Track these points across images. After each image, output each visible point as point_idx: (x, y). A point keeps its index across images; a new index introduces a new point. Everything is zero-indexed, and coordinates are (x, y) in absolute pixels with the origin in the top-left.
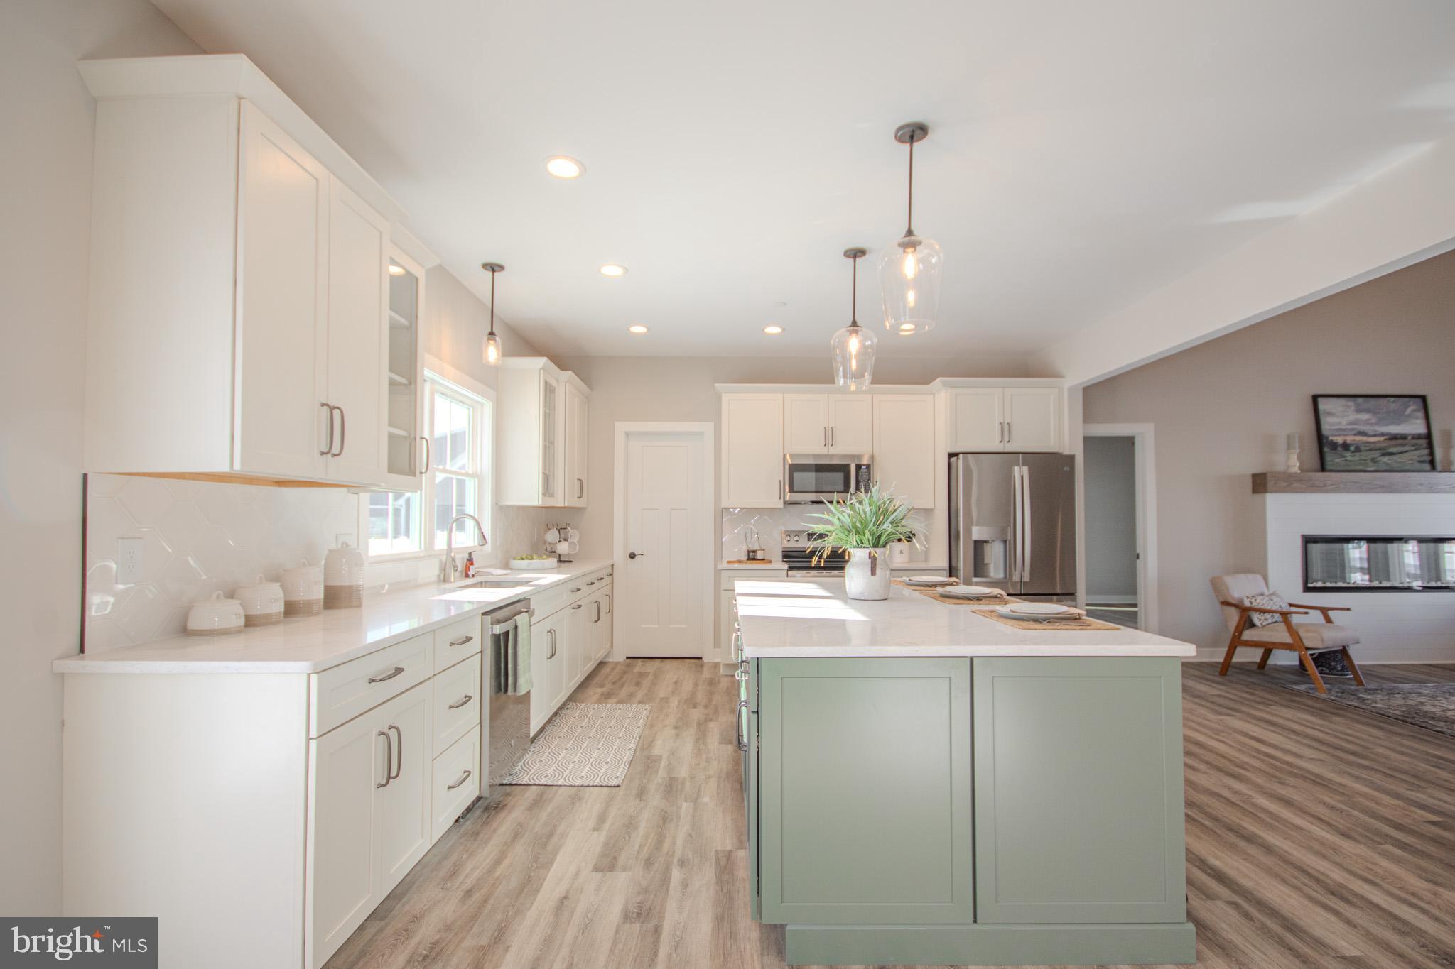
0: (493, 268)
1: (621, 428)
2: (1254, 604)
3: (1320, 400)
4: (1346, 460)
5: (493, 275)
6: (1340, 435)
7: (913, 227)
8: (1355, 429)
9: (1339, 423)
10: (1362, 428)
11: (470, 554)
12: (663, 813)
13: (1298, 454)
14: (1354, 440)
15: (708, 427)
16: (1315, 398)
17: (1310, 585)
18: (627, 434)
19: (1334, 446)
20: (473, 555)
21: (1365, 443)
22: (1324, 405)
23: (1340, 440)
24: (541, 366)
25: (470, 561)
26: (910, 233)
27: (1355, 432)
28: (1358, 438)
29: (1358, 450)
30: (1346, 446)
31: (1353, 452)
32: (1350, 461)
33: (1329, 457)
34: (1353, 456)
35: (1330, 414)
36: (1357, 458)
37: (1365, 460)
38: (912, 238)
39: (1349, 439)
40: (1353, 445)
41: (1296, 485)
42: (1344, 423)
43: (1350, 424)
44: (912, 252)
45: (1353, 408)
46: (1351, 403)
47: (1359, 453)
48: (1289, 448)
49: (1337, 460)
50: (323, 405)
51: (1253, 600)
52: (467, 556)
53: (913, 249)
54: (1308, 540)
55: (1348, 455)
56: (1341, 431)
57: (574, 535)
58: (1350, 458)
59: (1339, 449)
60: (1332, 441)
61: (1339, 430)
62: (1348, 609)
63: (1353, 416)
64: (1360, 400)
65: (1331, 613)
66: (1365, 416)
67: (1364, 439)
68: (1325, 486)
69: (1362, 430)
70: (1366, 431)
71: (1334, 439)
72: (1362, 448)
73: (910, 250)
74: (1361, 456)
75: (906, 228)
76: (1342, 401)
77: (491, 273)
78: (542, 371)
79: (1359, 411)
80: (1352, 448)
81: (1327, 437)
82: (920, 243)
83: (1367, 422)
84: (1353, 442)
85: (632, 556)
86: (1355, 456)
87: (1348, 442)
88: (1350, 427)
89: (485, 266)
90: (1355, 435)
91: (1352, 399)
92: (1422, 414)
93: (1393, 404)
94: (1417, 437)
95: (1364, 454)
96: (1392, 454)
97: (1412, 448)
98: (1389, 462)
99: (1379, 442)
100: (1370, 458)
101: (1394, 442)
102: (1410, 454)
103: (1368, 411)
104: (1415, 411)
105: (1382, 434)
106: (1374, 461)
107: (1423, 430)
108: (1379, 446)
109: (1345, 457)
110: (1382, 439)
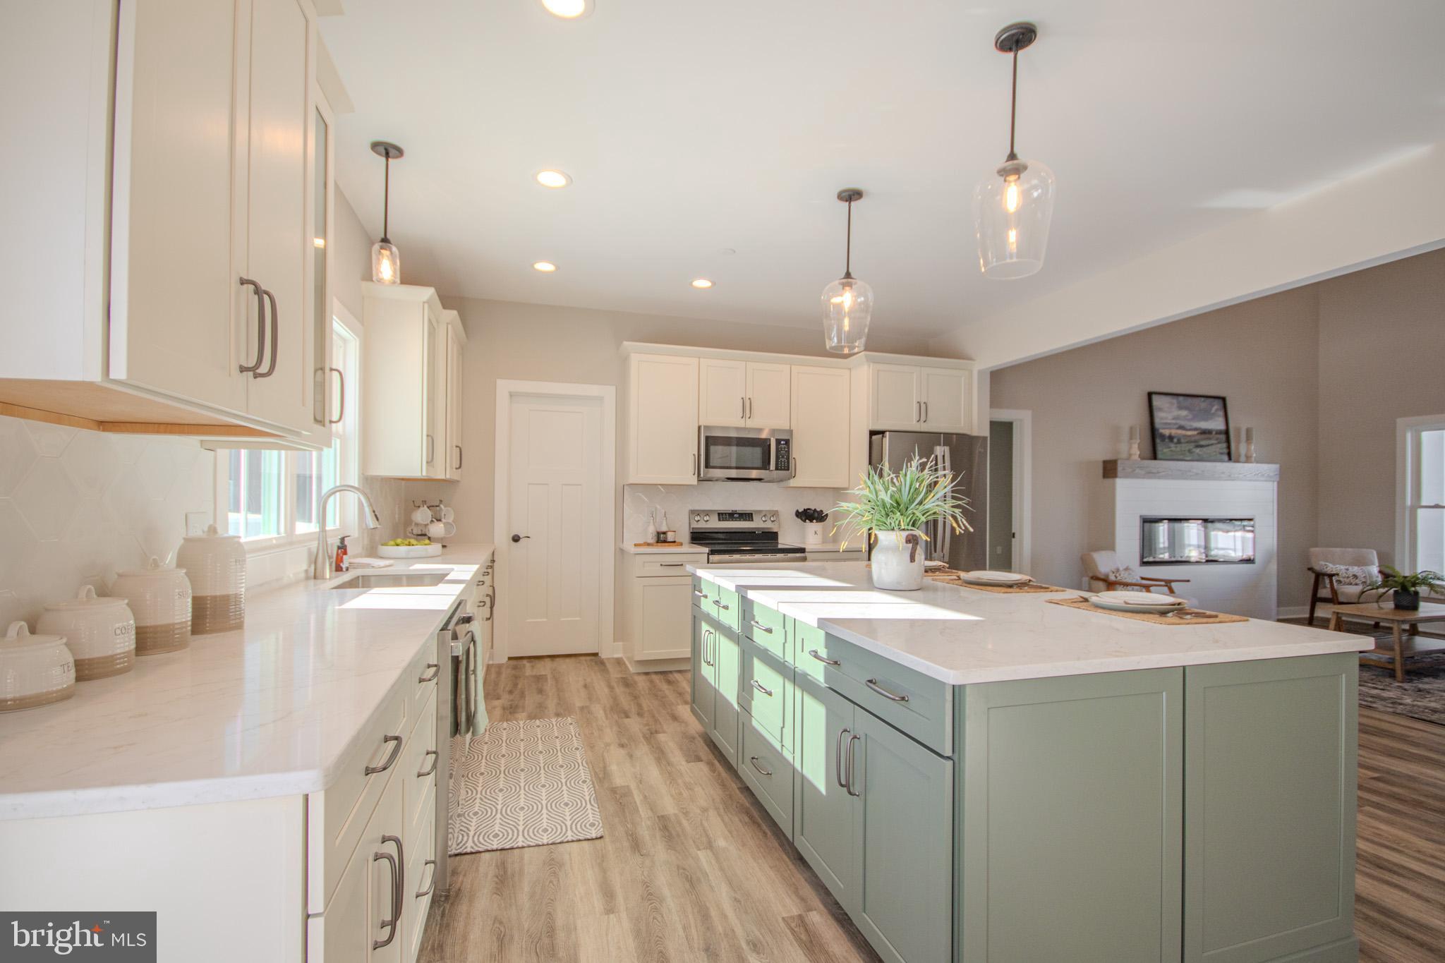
0: (388, 151)
1: (504, 387)
2: (1119, 578)
3: (1155, 398)
4: (1171, 451)
5: (387, 160)
6: (1167, 428)
7: (1016, 150)
8: (1177, 424)
9: (1166, 418)
10: (1182, 423)
11: (343, 540)
12: (681, 871)
13: (1139, 444)
14: (1177, 433)
15: (609, 392)
16: (1150, 395)
17: (1145, 560)
18: (511, 395)
19: (1163, 437)
20: (347, 541)
21: (1184, 436)
22: (1157, 401)
23: (1166, 432)
24: (425, 299)
25: (343, 548)
26: (1012, 156)
27: (1177, 426)
28: (1180, 432)
29: (1179, 442)
30: (1171, 438)
31: (1176, 443)
32: (1174, 451)
33: (1160, 448)
34: (1176, 447)
35: (1159, 409)
36: (1178, 449)
37: (1184, 450)
38: (1015, 162)
39: (1174, 432)
40: (1176, 437)
41: (1137, 471)
42: (1170, 417)
44: (1015, 181)
45: (1175, 405)
46: (1174, 401)
47: (1180, 445)
48: (1131, 438)
49: (1165, 450)
50: (243, 282)
51: (1118, 575)
52: (338, 543)
53: (1017, 176)
54: (1143, 521)
55: (1173, 446)
56: (1168, 425)
57: (449, 514)
58: (1173, 449)
59: (1167, 440)
60: (1161, 433)
61: (1166, 424)
62: (1188, 581)
63: (1177, 413)
64: (1181, 398)
65: (1173, 585)
66: (1184, 413)
67: (1183, 432)
68: (1158, 473)
69: (1182, 425)
70: (1185, 426)
71: (1163, 431)
72: (1182, 440)
73: (1012, 178)
74: (1181, 447)
75: (1008, 151)
76: (1168, 399)
77: (384, 159)
78: (426, 306)
79: (1180, 408)
80: (1175, 440)
81: (1158, 430)
82: (1025, 168)
83: (1185, 418)
84: (1176, 435)
85: (516, 539)
87: (1173, 434)
88: (1174, 421)
89: (375, 146)
90: (1177, 428)
91: (1176, 397)
92: (1221, 413)
93: (1203, 404)
94: (1219, 432)
95: (1183, 445)
96: (1202, 446)
97: (1215, 442)
98: (1200, 453)
99: (1193, 436)
100: (1187, 449)
101: (1203, 436)
102: (1214, 447)
103: (1186, 408)
104: (1217, 410)
105: (1195, 429)
106: (1190, 451)
107: (1222, 427)
108: (1193, 439)
109: (1170, 448)
110: (1195, 433)
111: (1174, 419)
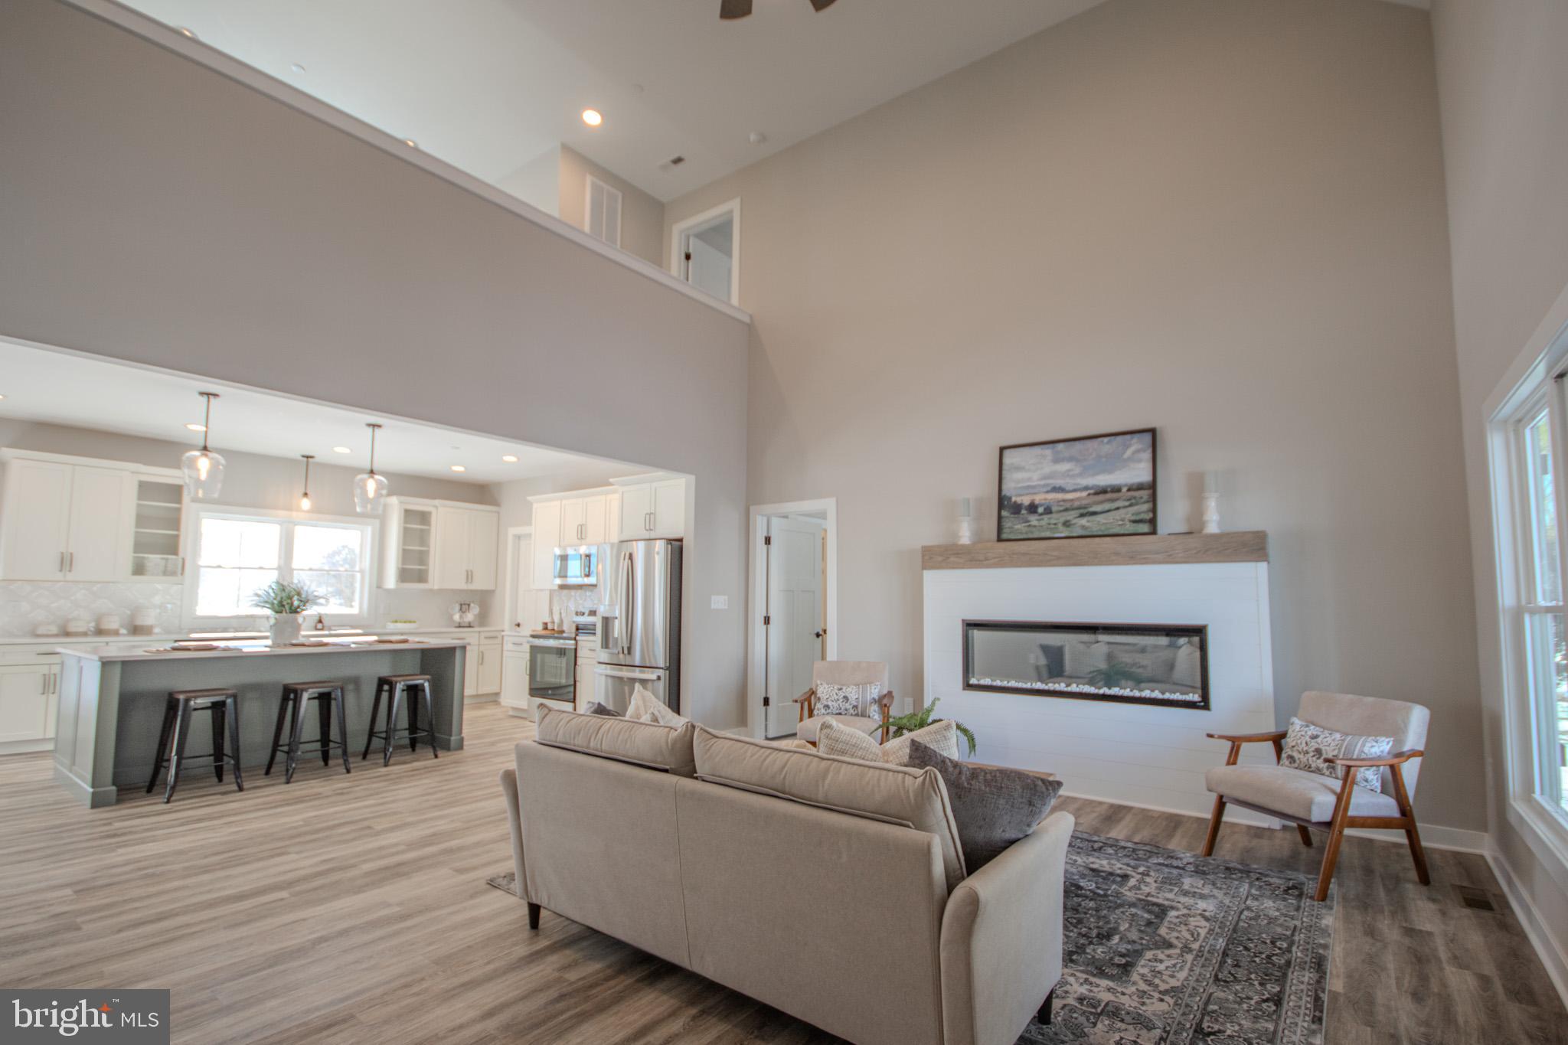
3: (1008, 453)
4: (1029, 526)
6: (1027, 494)
8: (1048, 485)
9: (1030, 479)
10: (1059, 482)
14: (1045, 499)
16: (1000, 451)
17: (973, 681)
19: (1017, 509)
21: (1059, 501)
22: (1012, 458)
23: (1026, 501)
27: (1049, 488)
28: (1051, 496)
29: (1048, 511)
30: (1033, 508)
31: (1041, 514)
32: (1035, 526)
33: (1010, 523)
34: (1038, 520)
35: (1018, 469)
36: (1043, 523)
37: (1055, 524)
39: (1038, 499)
40: (1041, 505)
41: (953, 559)
42: (1033, 478)
43: (1044, 478)
45: (1050, 458)
46: (1047, 451)
47: (1049, 516)
48: (962, 515)
49: (1018, 527)
54: (971, 625)
55: (1034, 519)
56: (1031, 489)
58: (1035, 523)
59: (1023, 512)
60: (1015, 502)
61: (1029, 487)
63: (1048, 468)
64: (1061, 446)
66: (1064, 467)
67: (1060, 496)
68: (986, 559)
69: (1058, 486)
70: (1063, 486)
71: (1019, 500)
72: (1054, 509)
74: (1050, 519)
76: (1037, 450)
79: (1057, 460)
80: (1041, 510)
81: (1010, 498)
83: (1067, 474)
84: (1043, 502)
86: (1043, 519)
87: (1036, 502)
88: (1042, 483)
90: (1048, 492)
91: (1051, 446)
92: (1147, 455)
93: (1106, 447)
94: (1140, 487)
95: (1054, 516)
96: (1094, 513)
97: (1127, 503)
98: (1087, 524)
99: (1078, 499)
100: (1062, 520)
101: (1101, 497)
102: (1122, 511)
103: (1071, 459)
104: (1138, 451)
105: (1086, 488)
106: (1067, 524)
107: (1145, 476)
108: (1077, 504)
109: (1028, 521)
110: (1084, 494)
111: (1041, 479)
